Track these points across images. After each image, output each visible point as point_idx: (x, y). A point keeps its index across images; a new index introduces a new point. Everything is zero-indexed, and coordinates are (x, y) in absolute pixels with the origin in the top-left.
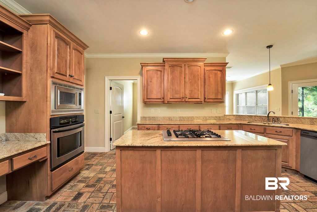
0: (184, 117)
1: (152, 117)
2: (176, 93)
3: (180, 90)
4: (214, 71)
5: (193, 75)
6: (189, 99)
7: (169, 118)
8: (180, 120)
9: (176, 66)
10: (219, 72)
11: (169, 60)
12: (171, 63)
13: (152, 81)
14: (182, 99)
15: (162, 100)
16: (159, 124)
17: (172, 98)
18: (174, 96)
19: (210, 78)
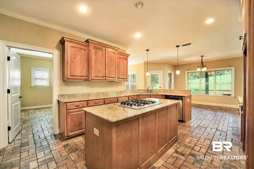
0: (101, 92)
1: (72, 95)
2: (99, 72)
3: (102, 70)
4: (122, 59)
5: (111, 59)
6: (108, 77)
7: (88, 95)
8: (97, 96)
9: (99, 49)
10: (125, 60)
11: (93, 42)
12: (95, 45)
13: (76, 58)
14: (103, 78)
15: (86, 78)
16: (88, 100)
17: (95, 76)
18: (97, 74)
19: (120, 63)
